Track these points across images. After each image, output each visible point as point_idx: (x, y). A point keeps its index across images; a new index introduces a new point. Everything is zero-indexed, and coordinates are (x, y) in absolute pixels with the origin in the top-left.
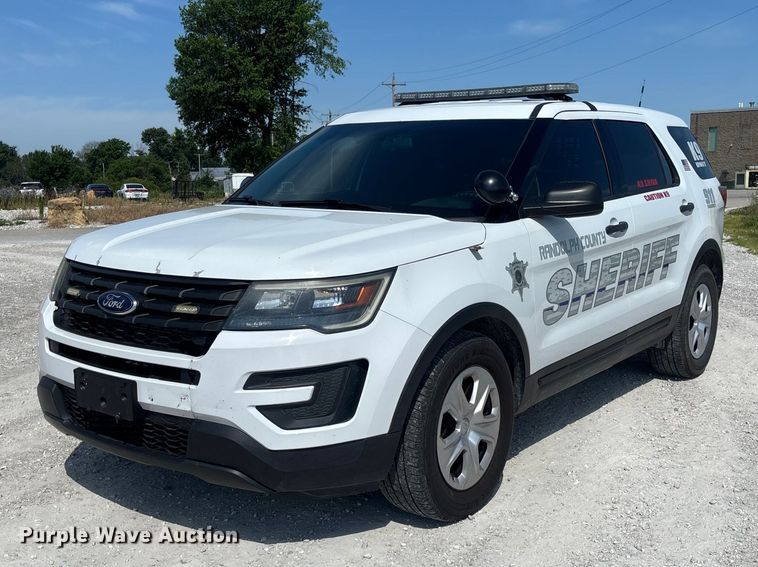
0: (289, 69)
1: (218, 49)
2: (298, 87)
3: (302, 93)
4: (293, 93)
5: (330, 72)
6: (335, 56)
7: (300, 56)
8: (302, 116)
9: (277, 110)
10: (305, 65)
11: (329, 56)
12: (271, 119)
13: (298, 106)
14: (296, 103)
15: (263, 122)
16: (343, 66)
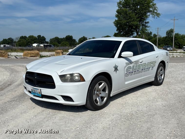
0: (144, 16)
1: (126, 12)
2: (147, 21)
3: (148, 22)
4: (146, 23)
5: (156, 17)
6: (158, 13)
7: (148, 13)
8: (147, 29)
9: (141, 27)
10: (149, 15)
11: (156, 13)
12: (139, 30)
13: (147, 26)
14: (146, 25)
15: (137, 30)
16: (160, 15)
